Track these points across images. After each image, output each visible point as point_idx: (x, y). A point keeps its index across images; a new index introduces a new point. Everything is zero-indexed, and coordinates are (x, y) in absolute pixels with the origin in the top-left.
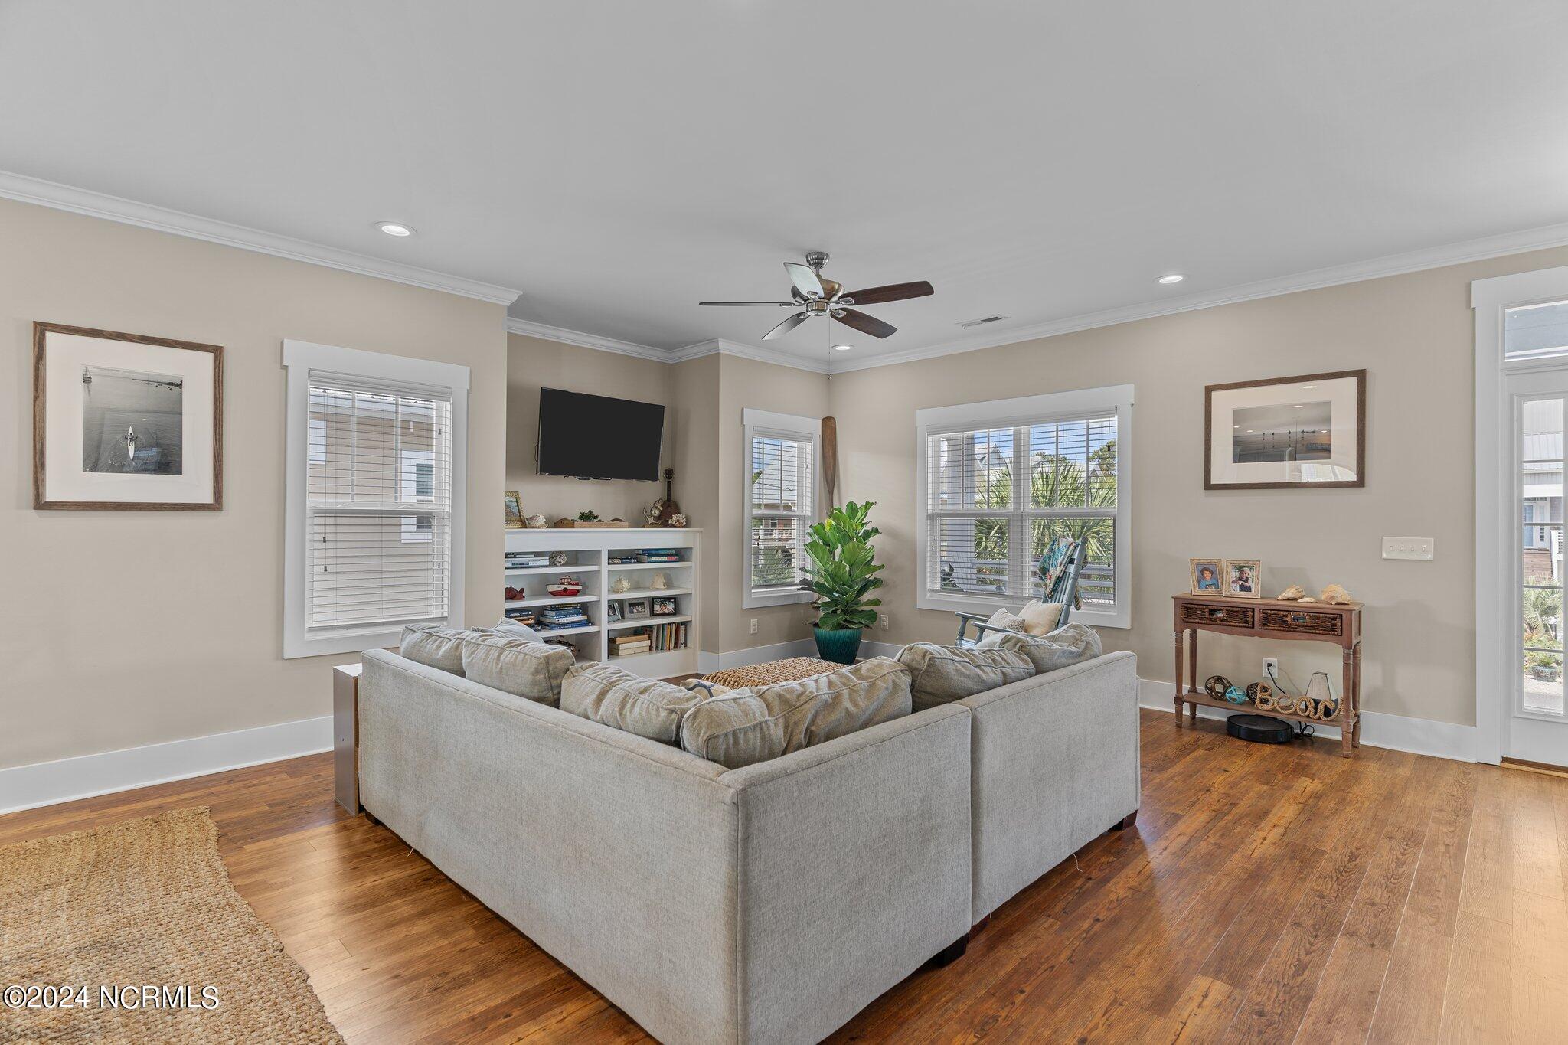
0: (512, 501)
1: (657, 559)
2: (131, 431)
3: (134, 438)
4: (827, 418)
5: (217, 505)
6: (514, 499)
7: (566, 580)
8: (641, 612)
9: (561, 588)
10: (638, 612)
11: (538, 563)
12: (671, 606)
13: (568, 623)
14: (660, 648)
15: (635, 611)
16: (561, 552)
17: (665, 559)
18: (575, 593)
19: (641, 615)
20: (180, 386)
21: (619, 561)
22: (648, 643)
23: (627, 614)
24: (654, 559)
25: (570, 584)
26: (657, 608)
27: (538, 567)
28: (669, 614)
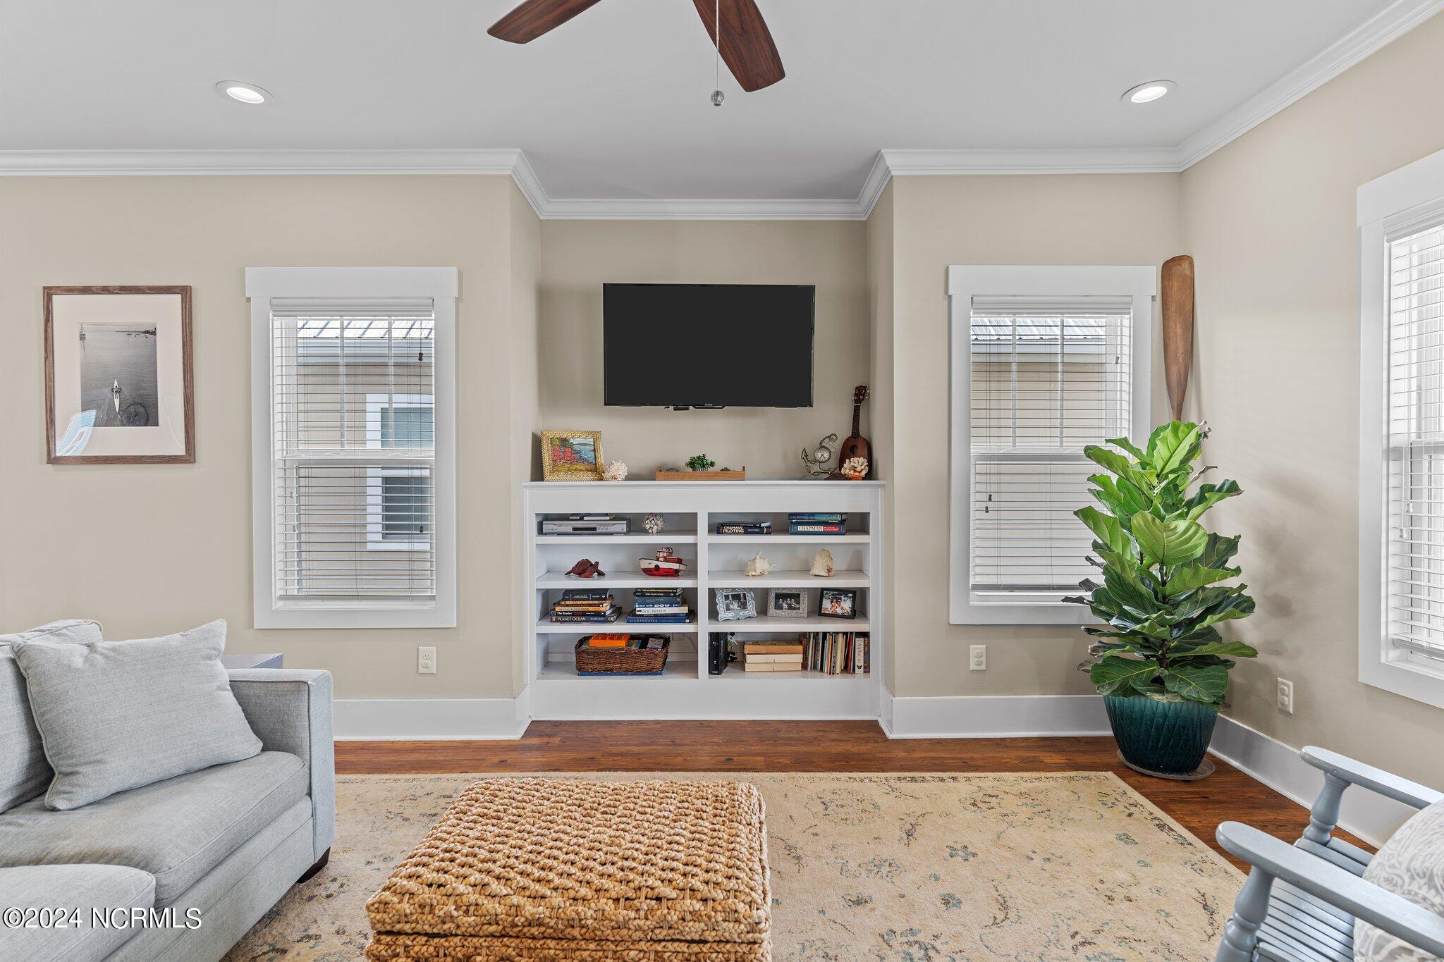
0: (586, 445)
1: (806, 528)
2: (116, 384)
3: (119, 391)
4: (1173, 260)
5: (189, 457)
6: (591, 441)
7: (662, 554)
8: (794, 609)
9: (652, 564)
10: (790, 608)
11: (611, 529)
12: (846, 605)
13: (656, 616)
14: (818, 667)
15: (785, 606)
16: (655, 515)
17: (821, 528)
18: (674, 574)
19: (793, 613)
20: (154, 333)
21: (741, 530)
22: (799, 658)
23: (772, 610)
24: (800, 528)
25: (666, 560)
26: (827, 604)
27: (612, 534)
28: (842, 617)
